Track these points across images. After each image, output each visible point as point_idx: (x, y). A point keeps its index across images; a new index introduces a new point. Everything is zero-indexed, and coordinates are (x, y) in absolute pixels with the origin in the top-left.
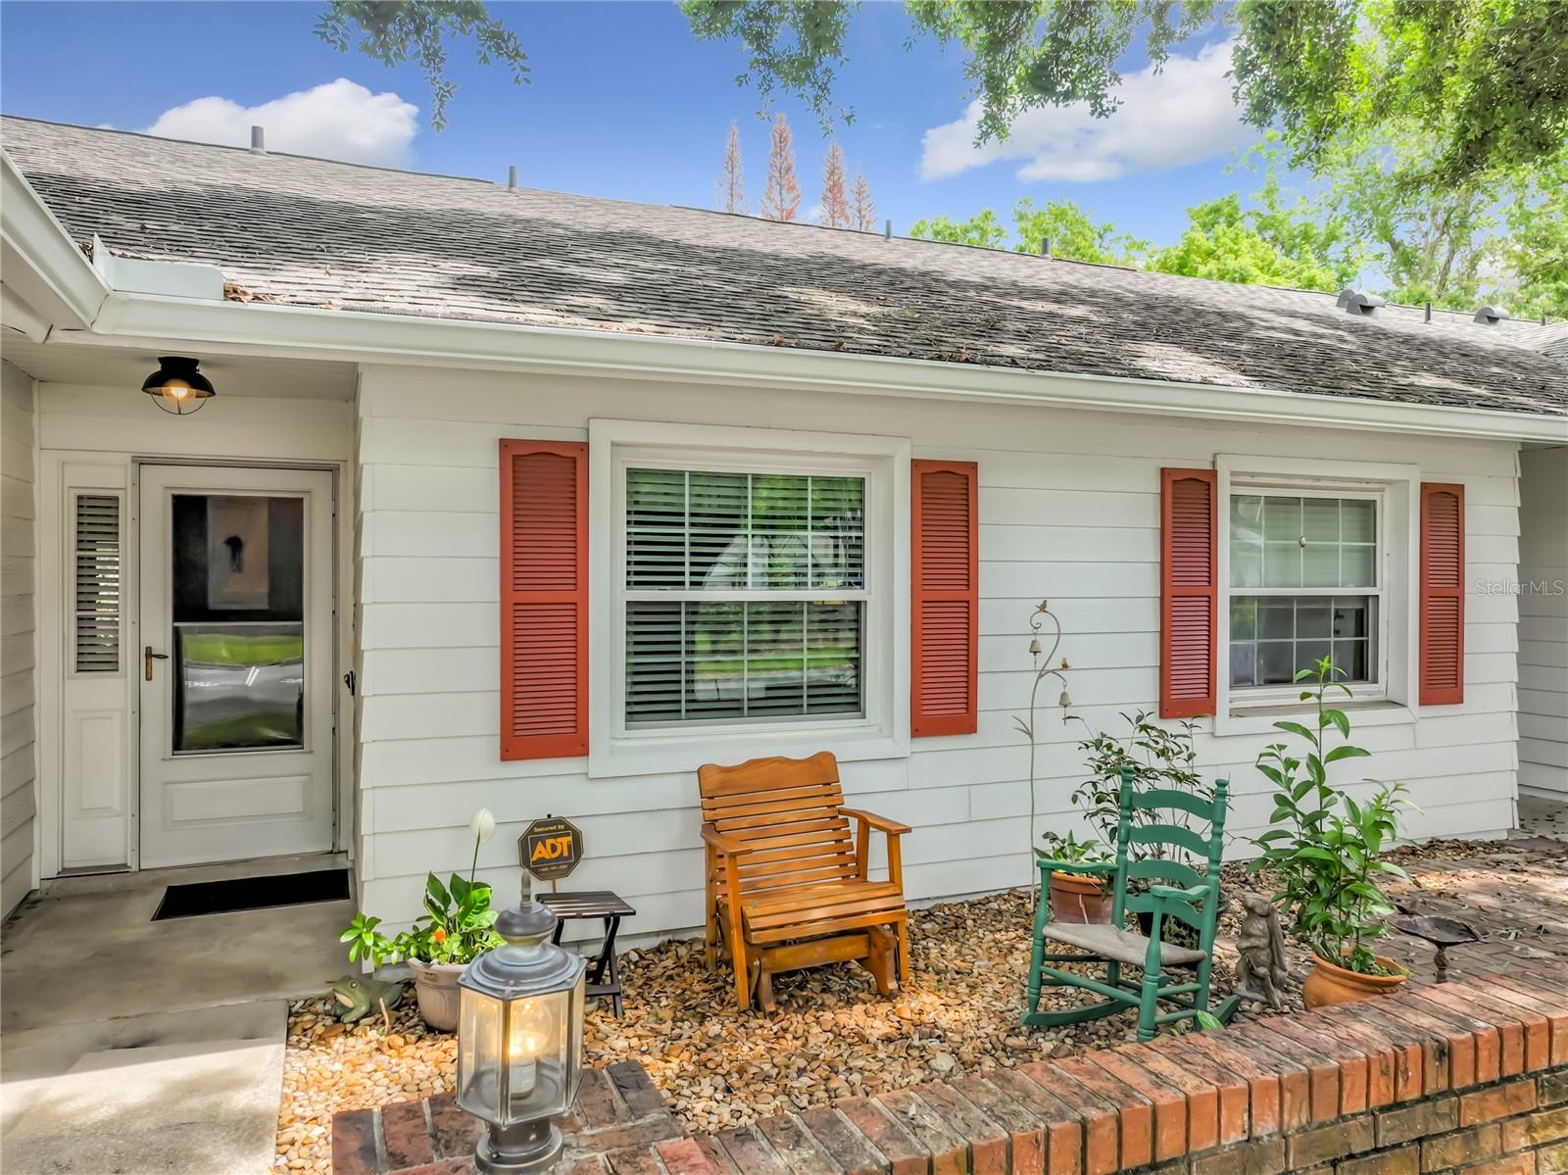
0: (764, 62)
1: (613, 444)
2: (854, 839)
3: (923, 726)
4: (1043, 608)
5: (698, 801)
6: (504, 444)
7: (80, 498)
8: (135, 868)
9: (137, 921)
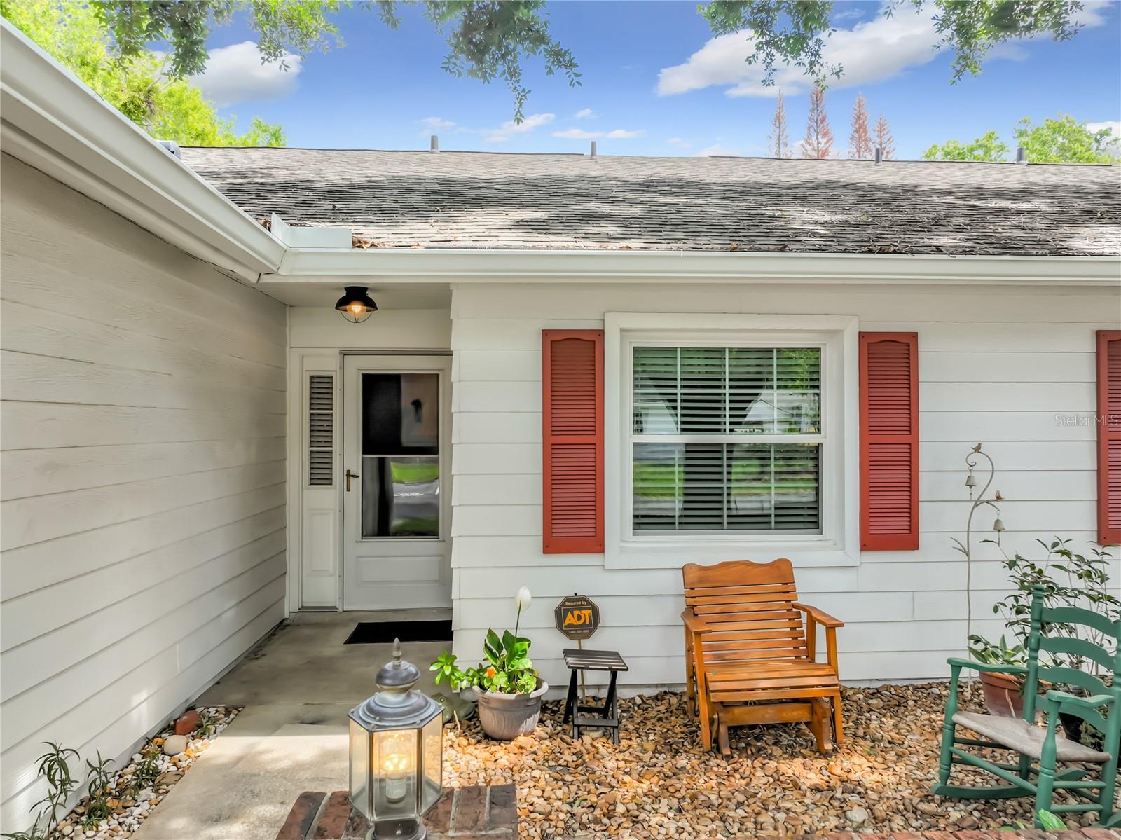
0: (767, 43)
1: (622, 330)
2: (804, 628)
3: (869, 543)
4: (978, 449)
5: (682, 591)
6: (545, 333)
7: (312, 377)
8: (340, 610)
9: (335, 644)
